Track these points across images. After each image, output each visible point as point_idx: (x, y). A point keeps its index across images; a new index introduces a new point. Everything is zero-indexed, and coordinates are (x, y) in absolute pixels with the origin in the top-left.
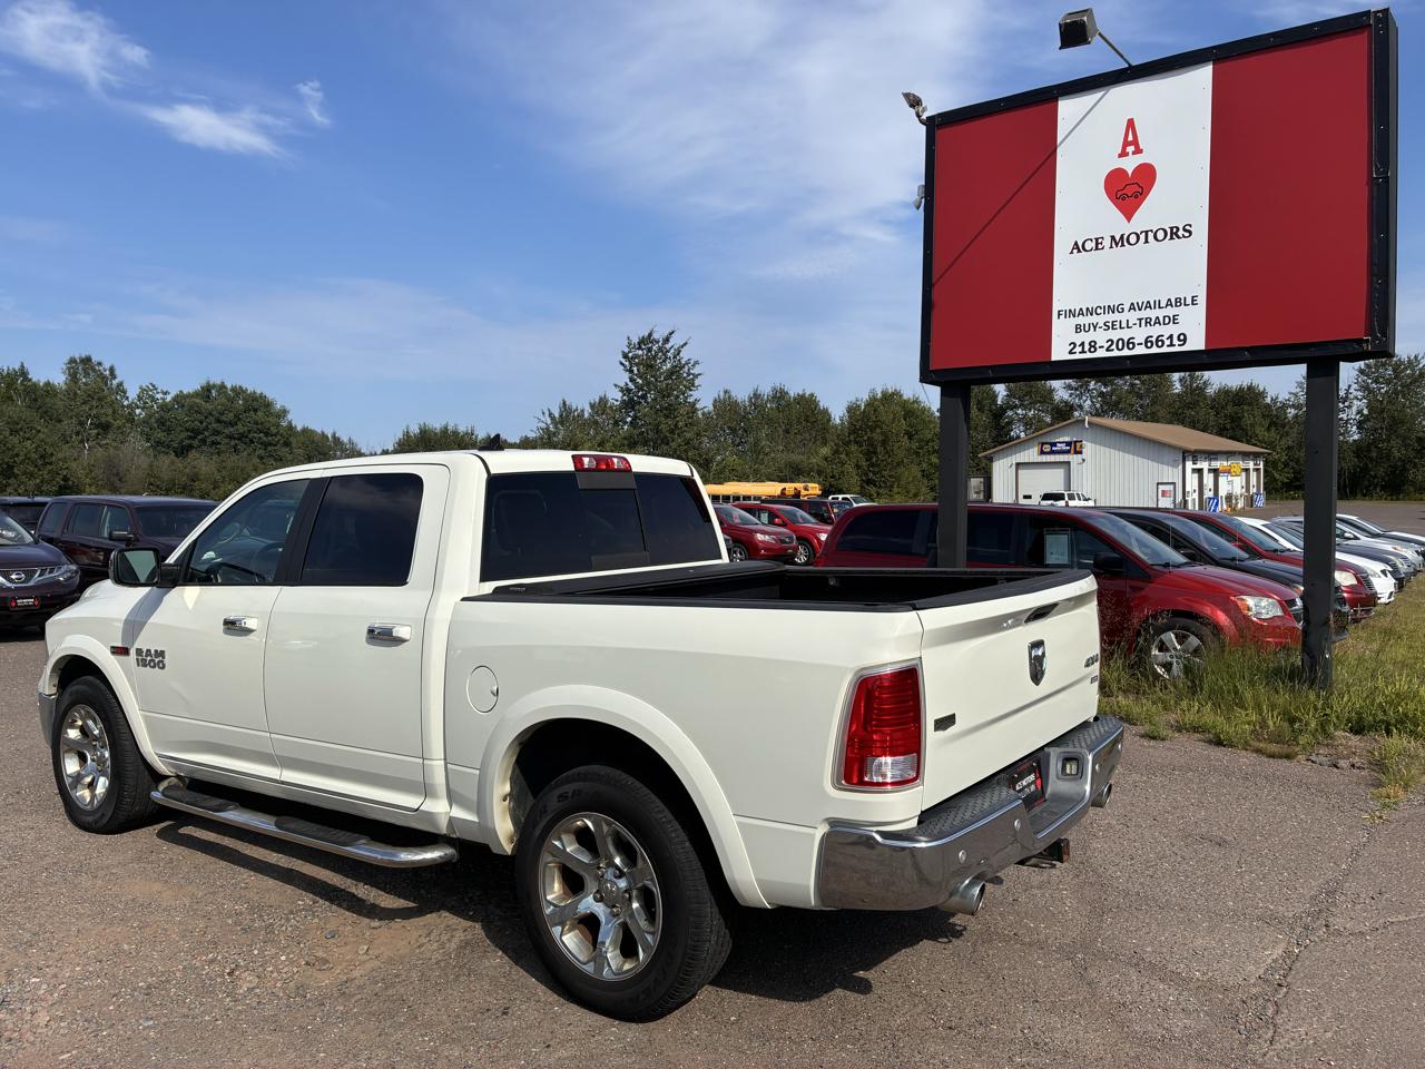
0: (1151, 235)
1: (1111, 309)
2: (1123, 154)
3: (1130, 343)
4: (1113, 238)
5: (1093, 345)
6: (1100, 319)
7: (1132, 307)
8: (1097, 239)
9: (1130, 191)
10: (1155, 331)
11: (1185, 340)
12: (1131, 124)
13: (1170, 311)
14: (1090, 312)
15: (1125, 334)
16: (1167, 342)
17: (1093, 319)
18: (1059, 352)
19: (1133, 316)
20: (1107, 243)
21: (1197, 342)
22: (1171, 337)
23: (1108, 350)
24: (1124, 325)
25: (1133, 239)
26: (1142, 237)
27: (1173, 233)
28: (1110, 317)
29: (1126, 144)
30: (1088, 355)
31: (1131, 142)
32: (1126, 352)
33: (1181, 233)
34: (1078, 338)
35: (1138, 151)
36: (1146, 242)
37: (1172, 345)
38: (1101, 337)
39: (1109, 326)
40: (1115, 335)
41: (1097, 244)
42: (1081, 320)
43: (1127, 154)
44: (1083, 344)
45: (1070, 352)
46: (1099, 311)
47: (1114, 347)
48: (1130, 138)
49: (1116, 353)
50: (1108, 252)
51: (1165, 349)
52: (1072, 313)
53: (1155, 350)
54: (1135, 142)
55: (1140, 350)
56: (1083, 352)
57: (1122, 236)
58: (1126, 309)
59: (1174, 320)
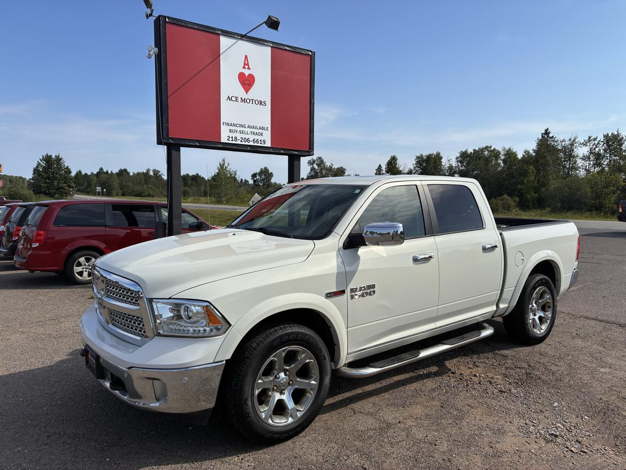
0: (254, 101)
1: (242, 126)
2: (244, 68)
3: (248, 140)
4: (241, 98)
5: (236, 138)
6: (239, 129)
7: (248, 127)
8: (236, 97)
9: (247, 82)
10: (256, 137)
11: (265, 142)
12: (246, 57)
13: (261, 131)
14: (235, 125)
15: (247, 137)
16: (260, 142)
17: (235, 128)
18: (224, 139)
19: (249, 130)
20: (239, 100)
21: (268, 144)
22: (261, 140)
23: (241, 141)
24: (246, 133)
25: (248, 101)
26: (251, 101)
27: (261, 103)
28: (242, 129)
29: (245, 64)
30: (234, 142)
31: (246, 65)
32: (247, 143)
33: (263, 103)
34: (231, 135)
35: (249, 68)
36: (252, 103)
37: (261, 143)
38: (239, 136)
39: (242, 132)
40: (244, 136)
41: (236, 99)
42: (231, 128)
43: (245, 68)
44: (232, 137)
45: (228, 140)
46: (238, 125)
47: (243, 140)
48: (246, 63)
49: (243, 143)
50: (240, 104)
51: (259, 145)
52: (228, 124)
53: (256, 144)
54: (248, 65)
55: (251, 143)
56: (232, 140)
57: (245, 99)
58: (247, 127)
59: (262, 134)
